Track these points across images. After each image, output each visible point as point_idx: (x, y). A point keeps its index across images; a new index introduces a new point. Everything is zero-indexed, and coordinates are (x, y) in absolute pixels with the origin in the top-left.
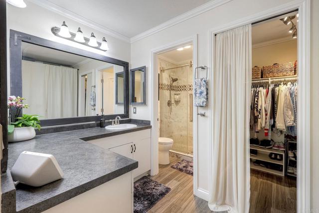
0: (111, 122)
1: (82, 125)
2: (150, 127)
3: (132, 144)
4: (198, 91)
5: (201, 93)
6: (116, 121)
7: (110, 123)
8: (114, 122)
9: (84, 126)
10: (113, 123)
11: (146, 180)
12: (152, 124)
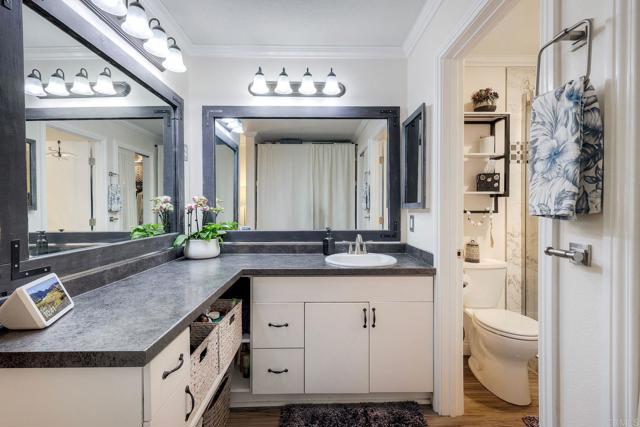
0: (347, 246)
1: (293, 246)
2: (432, 273)
3: (366, 306)
4: (544, 151)
5: (555, 154)
6: (358, 245)
7: (345, 249)
8: (354, 246)
9: (297, 249)
10: (351, 248)
11: (407, 414)
12: (437, 264)
